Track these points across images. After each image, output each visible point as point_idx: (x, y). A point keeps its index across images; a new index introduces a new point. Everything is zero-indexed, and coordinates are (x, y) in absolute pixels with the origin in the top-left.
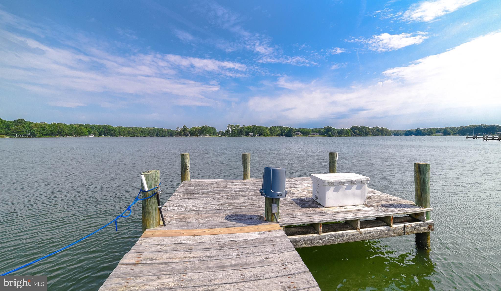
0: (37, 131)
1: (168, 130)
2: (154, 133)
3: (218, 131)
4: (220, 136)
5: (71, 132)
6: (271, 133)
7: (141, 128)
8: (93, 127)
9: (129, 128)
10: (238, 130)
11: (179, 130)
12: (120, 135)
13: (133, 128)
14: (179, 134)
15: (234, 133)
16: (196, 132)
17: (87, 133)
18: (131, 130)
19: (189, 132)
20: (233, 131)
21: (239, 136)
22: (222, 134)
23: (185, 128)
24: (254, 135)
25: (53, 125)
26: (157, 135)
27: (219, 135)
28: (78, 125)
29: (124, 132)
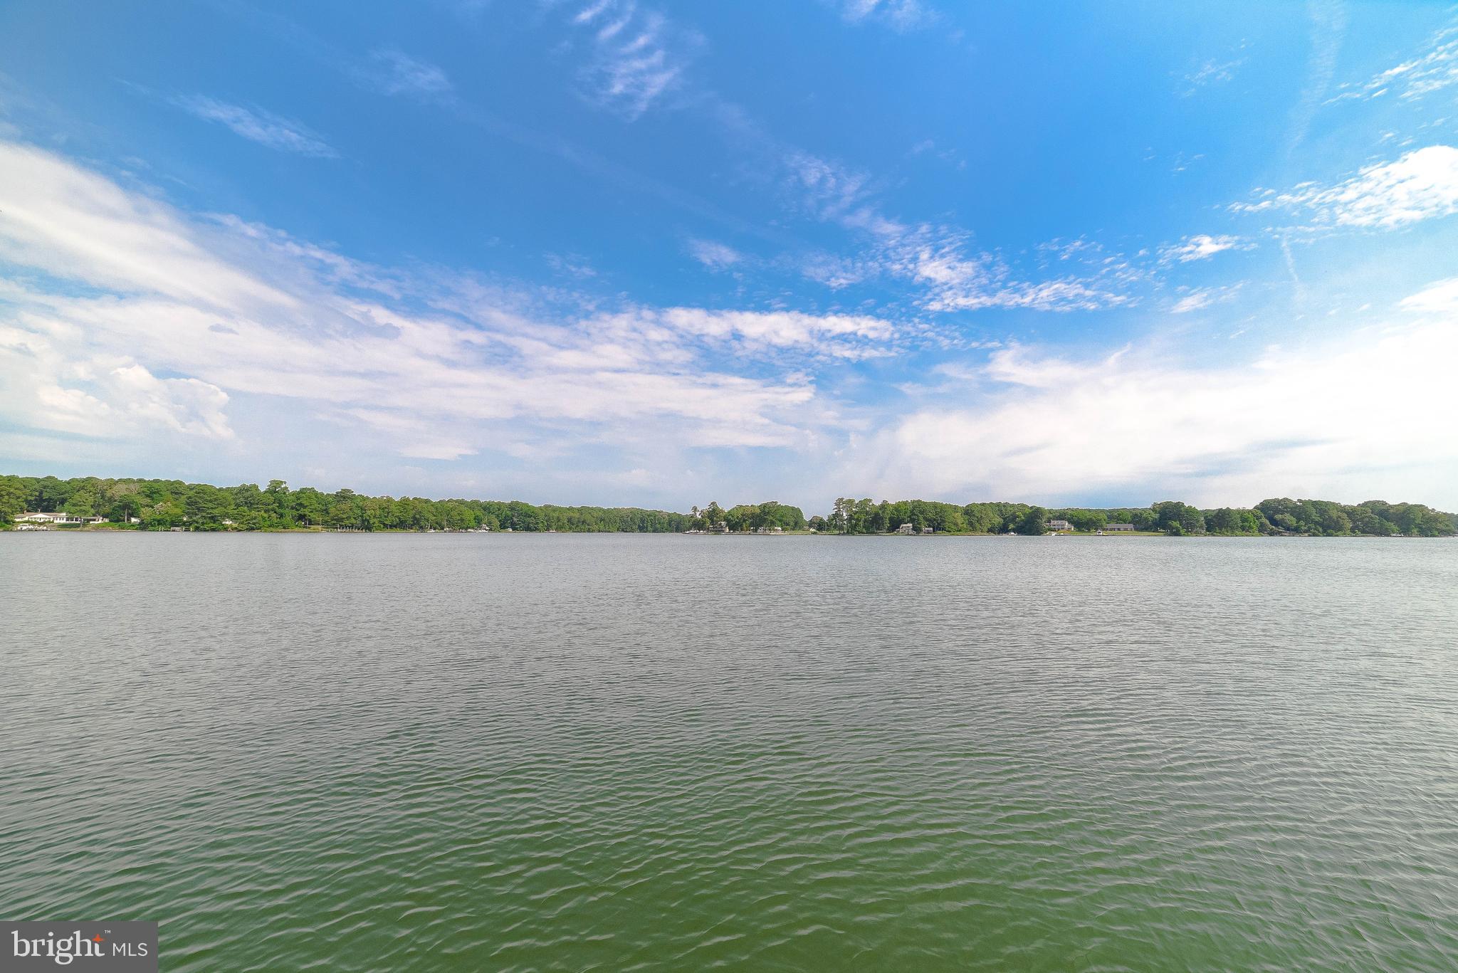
0: (375, 517)
1: (669, 515)
2: (635, 523)
3: (807, 518)
4: (815, 533)
5: (439, 521)
6: (971, 524)
7: (600, 509)
8: (487, 508)
9: (571, 509)
10: (867, 513)
11: (698, 513)
12: (548, 529)
13: (581, 510)
14: (698, 525)
15: (856, 525)
16: (745, 521)
17: (473, 523)
18: (577, 515)
19: (726, 519)
20: (851, 518)
21: (873, 533)
22: (819, 526)
23: (714, 510)
24: (917, 530)
25: (404, 503)
26: (642, 529)
27: (812, 530)
28: (456, 501)
29: (559, 520)
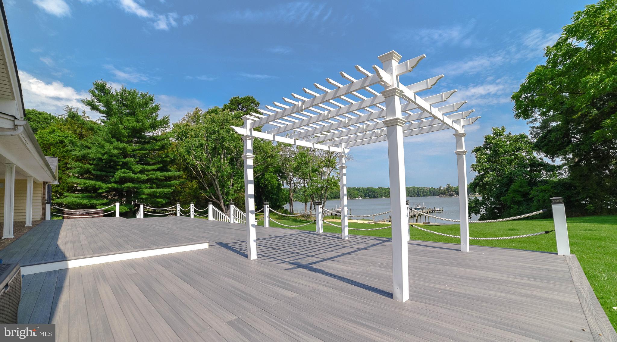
1: (430, 189)
2: (415, 193)
11: (442, 189)
12: (382, 196)
14: (443, 193)
19: (454, 191)
23: (449, 187)
26: (418, 195)
29: (385, 193)
